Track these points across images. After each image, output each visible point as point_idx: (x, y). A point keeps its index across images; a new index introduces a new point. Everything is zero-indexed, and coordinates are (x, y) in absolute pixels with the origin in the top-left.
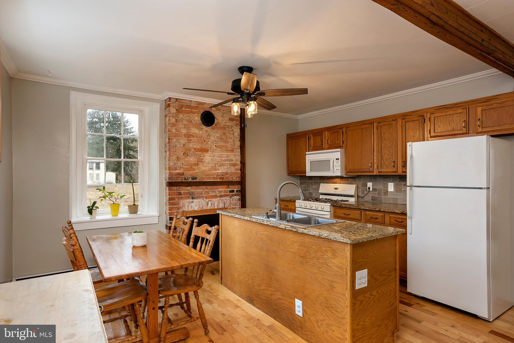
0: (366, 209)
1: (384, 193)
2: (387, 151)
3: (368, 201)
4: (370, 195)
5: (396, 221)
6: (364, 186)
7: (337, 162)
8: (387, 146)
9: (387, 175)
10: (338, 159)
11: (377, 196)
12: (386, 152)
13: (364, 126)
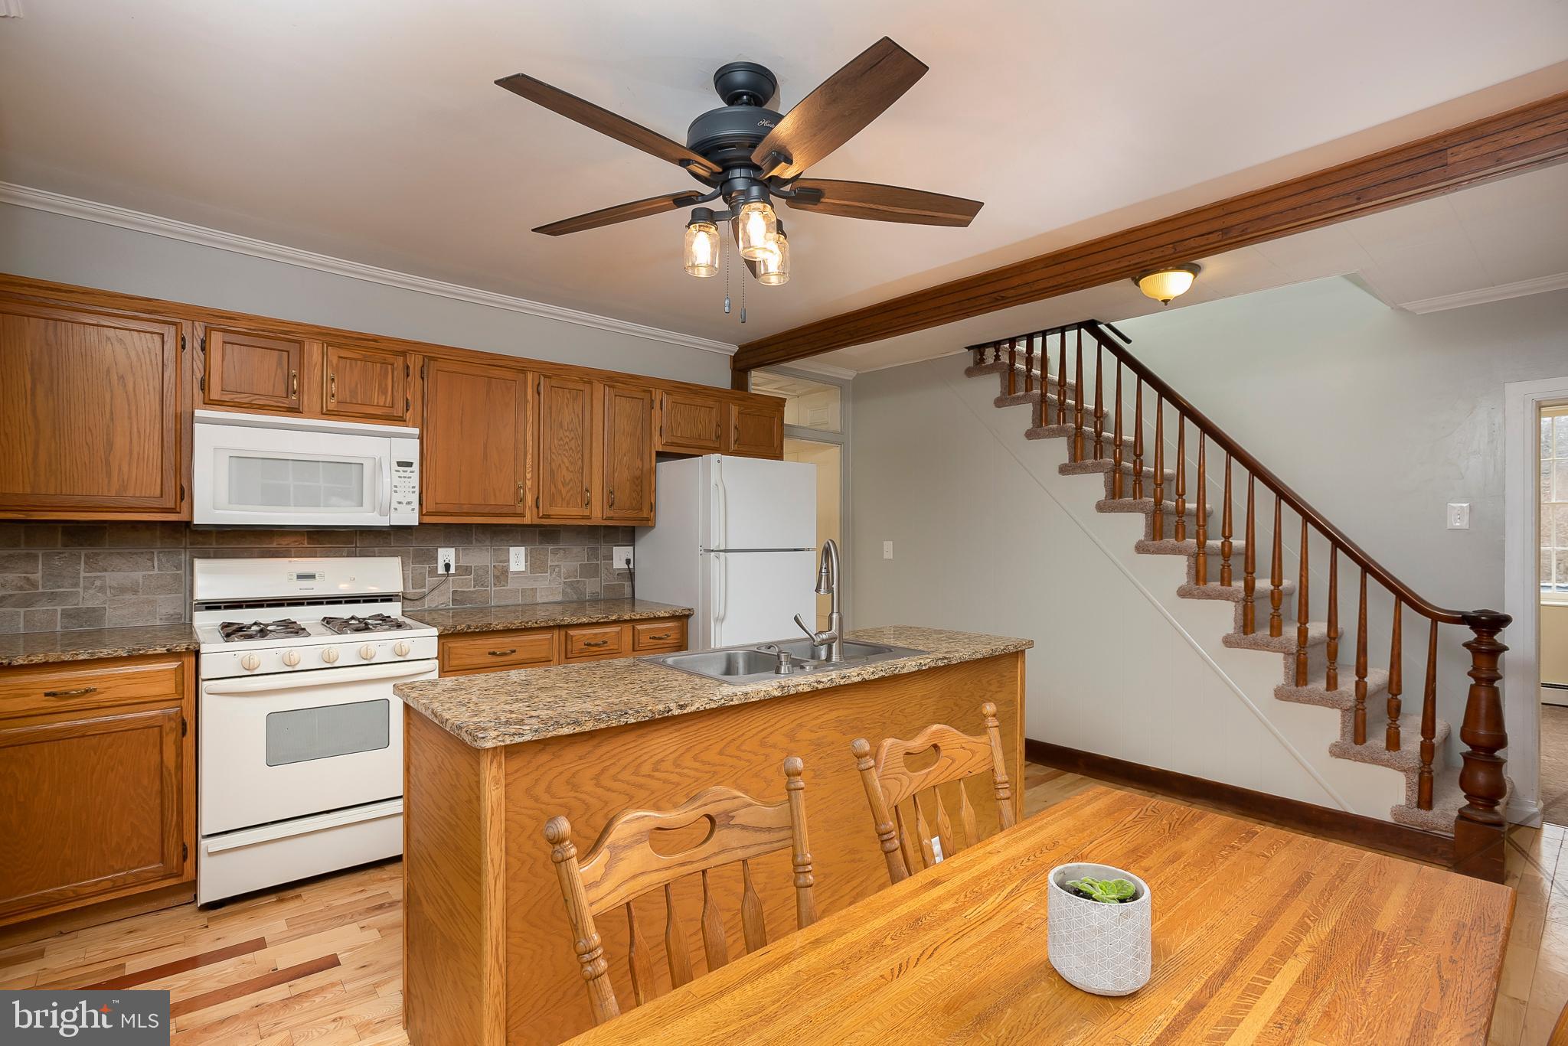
0: (579, 622)
1: (497, 577)
2: (566, 460)
3: (440, 607)
4: (449, 588)
5: (654, 638)
6: (425, 561)
7: (402, 474)
8: (566, 447)
9: (506, 525)
10: (410, 464)
11: (472, 589)
12: (563, 462)
13: (497, 372)
